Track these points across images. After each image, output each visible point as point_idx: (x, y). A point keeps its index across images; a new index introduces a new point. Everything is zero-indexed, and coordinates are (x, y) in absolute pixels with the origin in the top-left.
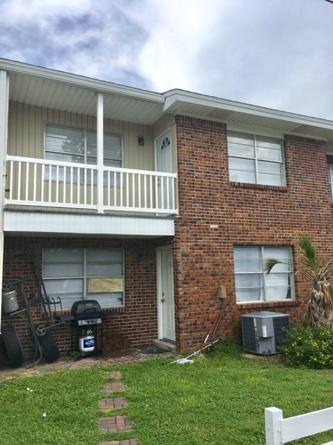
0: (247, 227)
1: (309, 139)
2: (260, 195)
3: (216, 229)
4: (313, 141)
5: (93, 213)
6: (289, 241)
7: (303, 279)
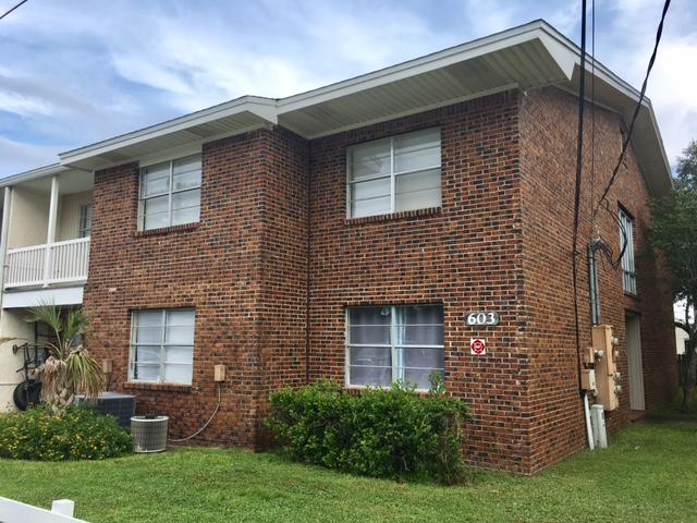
0: (143, 287)
1: (237, 136)
2: (163, 242)
3: (113, 293)
4: (242, 137)
5: (38, 288)
6: (189, 300)
7: (201, 355)
